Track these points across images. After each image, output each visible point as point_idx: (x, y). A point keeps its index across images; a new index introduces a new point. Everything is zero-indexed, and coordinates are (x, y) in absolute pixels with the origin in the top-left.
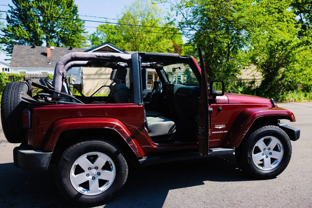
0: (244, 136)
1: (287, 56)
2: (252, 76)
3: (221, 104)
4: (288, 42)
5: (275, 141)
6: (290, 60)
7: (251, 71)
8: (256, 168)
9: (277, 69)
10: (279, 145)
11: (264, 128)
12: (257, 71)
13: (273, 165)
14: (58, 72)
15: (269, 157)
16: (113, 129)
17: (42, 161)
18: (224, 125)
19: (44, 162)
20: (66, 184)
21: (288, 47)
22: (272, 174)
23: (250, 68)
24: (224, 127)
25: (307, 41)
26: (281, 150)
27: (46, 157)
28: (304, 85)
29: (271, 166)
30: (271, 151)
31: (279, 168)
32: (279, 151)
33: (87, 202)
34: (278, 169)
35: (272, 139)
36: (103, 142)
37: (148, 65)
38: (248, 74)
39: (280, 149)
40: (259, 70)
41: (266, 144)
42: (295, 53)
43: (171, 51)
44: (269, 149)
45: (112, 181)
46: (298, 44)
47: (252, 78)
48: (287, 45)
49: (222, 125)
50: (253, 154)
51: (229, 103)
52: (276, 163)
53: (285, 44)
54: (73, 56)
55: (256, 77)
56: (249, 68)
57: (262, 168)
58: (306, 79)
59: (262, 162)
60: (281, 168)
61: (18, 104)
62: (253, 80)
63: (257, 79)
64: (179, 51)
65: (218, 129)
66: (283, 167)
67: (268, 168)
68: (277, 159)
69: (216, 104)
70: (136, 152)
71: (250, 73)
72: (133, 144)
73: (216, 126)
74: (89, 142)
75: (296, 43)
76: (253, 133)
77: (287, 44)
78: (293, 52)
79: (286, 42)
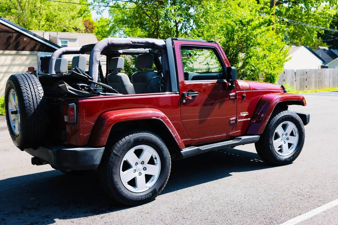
0: (267, 122)
1: (248, 39)
2: (206, 65)
3: (245, 91)
4: (249, 21)
5: (291, 126)
6: (251, 44)
7: (205, 59)
8: (276, 154)
9: (236, 55)
10: (294, 129)
11: (282, 113)
12: (212, 58)
13: (290, 150)
14: (95, 59)
15: (286, 142)
16: (159, 119)
17: (95, 158)
18: (248, 112)
19: (97, 158)
20: (117, 182)
21: (249, 26)
22: (290, 159)
23: (203, 54)
24: (247, 114)
25: (269, 20)
26: (296, 135)
27: (99, 153)
28: (267, 74)
29: (289, 151)
30: (288, 136)
31: (296, 152)
32: (295, 136)
33: (137, 200)
34: (295, 154)
35: (289, 124)
36: (149, 134)
37: (147, 51)
38: (200, 62)
39: (296, 133)
40: (213, 57)
41: (284, 130)
42: (257, 35)
43: (80, 30)
44: (286, 134)
45: (157, 176)
46: (259, 23)
47: (206, 67)
48: (248, 25)
49: (246, 112)
50: (273, 140)
51: (250, 90)
52: (293, 148)
53: (246, 23)
54: (110, 43)
55: (210, 66)
56: (201, 54)
57: (281, 153)
58: (270, 66)
59: (280, 148)
60: (297, 152)
61: (41, 99)
62: (207, 70)
63: (212, 68)
64: (89, 29)
65: (243, 116)
66: (299, 152)
67: (287, 154)
68: (293, 144)
69: (240, 91)
70: (179, 143)
71: (203, 60)
72: (177, 134)
73: (241, 113)
74: (136, 134)
75: (257, 22)
76: (273, 119)
77: (248, 23)
78: (255, 33)
79: (247, 20)
